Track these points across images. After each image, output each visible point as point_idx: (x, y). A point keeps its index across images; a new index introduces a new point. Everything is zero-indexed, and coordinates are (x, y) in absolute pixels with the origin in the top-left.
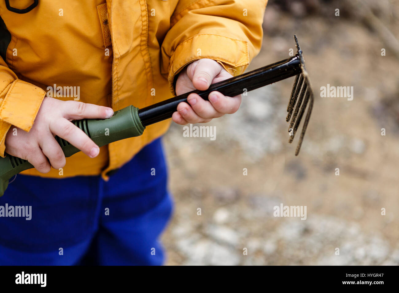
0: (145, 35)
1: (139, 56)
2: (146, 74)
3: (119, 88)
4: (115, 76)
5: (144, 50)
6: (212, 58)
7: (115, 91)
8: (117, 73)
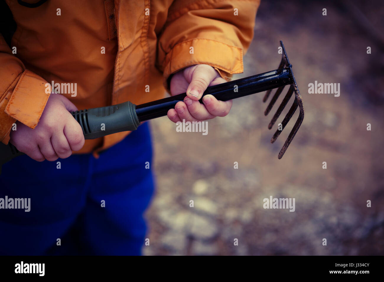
0: (146, 28)
1: (139, 47)
2: (145, 64)
3: (120, 78)
4: (117, 67)
5: (144, 41)
6: (211, 65)
7: (116, 81)
8: (119, 64)
